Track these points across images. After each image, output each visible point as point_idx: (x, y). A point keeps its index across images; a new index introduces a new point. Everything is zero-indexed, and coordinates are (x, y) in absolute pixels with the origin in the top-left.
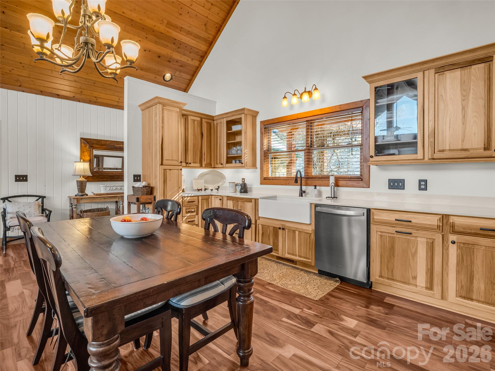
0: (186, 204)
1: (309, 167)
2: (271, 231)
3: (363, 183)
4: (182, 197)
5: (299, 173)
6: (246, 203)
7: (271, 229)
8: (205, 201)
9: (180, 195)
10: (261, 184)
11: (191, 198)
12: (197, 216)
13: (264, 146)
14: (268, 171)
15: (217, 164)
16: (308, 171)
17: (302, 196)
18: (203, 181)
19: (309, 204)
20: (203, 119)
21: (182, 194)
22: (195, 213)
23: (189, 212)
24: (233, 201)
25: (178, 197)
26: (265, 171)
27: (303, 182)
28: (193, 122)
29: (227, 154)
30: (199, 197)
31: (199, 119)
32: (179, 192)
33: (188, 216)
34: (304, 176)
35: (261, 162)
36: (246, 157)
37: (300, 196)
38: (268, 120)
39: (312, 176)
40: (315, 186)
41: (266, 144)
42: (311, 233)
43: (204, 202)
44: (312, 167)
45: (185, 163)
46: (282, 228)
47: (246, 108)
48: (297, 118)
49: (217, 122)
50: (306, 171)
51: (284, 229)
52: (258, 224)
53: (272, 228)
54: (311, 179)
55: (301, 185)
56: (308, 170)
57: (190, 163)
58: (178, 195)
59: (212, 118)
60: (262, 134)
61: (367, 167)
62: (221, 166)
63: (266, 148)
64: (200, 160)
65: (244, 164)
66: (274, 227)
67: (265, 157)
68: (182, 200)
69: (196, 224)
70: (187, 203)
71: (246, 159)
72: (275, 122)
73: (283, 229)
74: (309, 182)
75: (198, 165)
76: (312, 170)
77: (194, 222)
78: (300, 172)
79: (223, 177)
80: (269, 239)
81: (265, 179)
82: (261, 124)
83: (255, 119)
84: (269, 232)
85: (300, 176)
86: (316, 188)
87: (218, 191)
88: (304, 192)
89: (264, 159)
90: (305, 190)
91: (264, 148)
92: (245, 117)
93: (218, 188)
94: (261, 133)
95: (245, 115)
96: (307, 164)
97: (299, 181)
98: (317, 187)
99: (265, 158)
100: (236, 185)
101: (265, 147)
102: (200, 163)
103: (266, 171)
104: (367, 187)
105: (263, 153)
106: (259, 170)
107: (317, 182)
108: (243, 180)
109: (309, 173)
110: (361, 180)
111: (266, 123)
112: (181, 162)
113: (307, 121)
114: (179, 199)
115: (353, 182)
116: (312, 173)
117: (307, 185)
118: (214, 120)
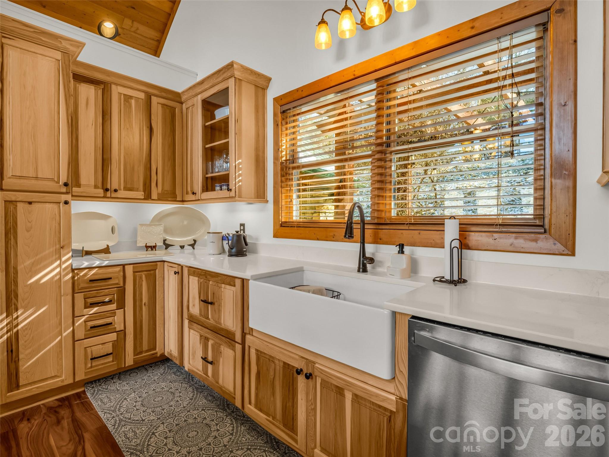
0: (82, 285)
1: (383, 196)
2: (277, 372)
3: (551, 241)
4: (73, 270)
5: (356, 213)
6: (223, 285)
7: (279, 367)
8: (144, 276)
9: (64, 266)
10: (275, 236)
11: (101, 271)
12: (120, 312)
13: (282, 152)
14: (291, 208)
15: (187, 193)
16: (381, 207)
17: (365, 270)
18: (161, 228)
19: (387, 313)
20: (153, 97)
21: (70, 261)
22: (115, 305)
23: (93, 305)
24: (200, 279)
25: (58, 270)
26: (284, 208)
27: (368, 233)
28: (125, 100)
29: (206, 171)
30: (126, 267)
31: (142, 96)
32: (60, 258)
33: (91, 313)
34: (369, 219)
35: (274, 187)
36: (240, 175)
37: (359, 271)
38: (290, 92)
39: (391, 218)
40: (401, 247)
41: (286, 148)
42: (395, 410)
43: (141, 278)
44: (390, 197)
45: (102, 190)
46: (305, 371)
47: (237, 64)
48: (353, 77)
49: (188, 106)
50: (376, 206)
51: (311, 375)
52: (249, 347)
53: (282, 364)
54: (387, 227)
55: (363, 243)
56: (381, 205)
57: (116, 191)
58: (60, 265)
59: (176, 97)
60: (278, 125)
61: (568, 192)
62: (193, 197)
63: (286, 157)
64: (145, 184)
65: (233, 191)
66: (285, 363)
67: (284, 176)
68: (73, 277)
69: (117, 330)
70: (87, 283)
71: (239, 181)
72: (304, 96)
73: (308, 376)
74: (384, 233)
75: (140, 194)
76: (390, 204)
77: (110, 327)
78: (360, 208)
79: (203, 220)
80: (273, 394)
81: (284, 225)
82: (276, 103)
83: (264, 96)
84: (272, 373)
85: (359, 218)
86: (403, 252)
87: (194, 249)
88: (372, 260)
89: (282, 182)
90: (373, 254)
91: (282, 157)
92: (237, 84)
93: (193, 242)
94: (276, 125)
95: (237, 80)
96: (379, 189)
97: (357, 233)
98: (406, 249)
99: (283, 179)
100: (223, 238)
101: (284, 153)
102: (144, 191)
103: (287, 207)
104: (566, 252)
105: (279, 168)
106: (270, 206)
107: (405, 235)
108: (242, 228)
109: (382, 211)
110: (543, 231)
111: (284, 101)
112: (66, 185)
113: (377, 80)
114: (62, 274)
115: (516, 238)
116: (390, 212)
117: (377, 240)
118: (182, 103)
